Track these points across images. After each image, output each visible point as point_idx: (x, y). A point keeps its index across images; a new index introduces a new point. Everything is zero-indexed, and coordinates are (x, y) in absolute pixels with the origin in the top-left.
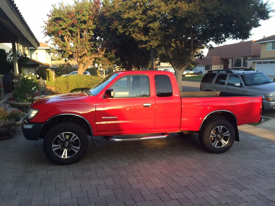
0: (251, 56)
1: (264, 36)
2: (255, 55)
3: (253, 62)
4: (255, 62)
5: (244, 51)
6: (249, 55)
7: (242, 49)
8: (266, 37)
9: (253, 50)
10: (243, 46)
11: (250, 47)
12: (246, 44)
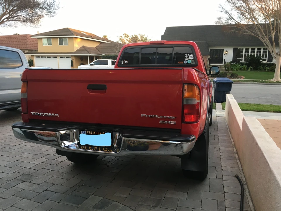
0: (28, 50)
1: (38, 32)
2: (31, 49)
3: (32, 56)
4: (33, 56)
5: (20, 44)
6: (26, 49)
7: (17, 42)
8: (40, 33)
9: (30, 44)
10: (19, 39)
11: (26, 40)
12: (21, 37)
